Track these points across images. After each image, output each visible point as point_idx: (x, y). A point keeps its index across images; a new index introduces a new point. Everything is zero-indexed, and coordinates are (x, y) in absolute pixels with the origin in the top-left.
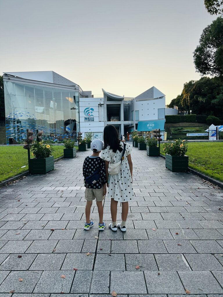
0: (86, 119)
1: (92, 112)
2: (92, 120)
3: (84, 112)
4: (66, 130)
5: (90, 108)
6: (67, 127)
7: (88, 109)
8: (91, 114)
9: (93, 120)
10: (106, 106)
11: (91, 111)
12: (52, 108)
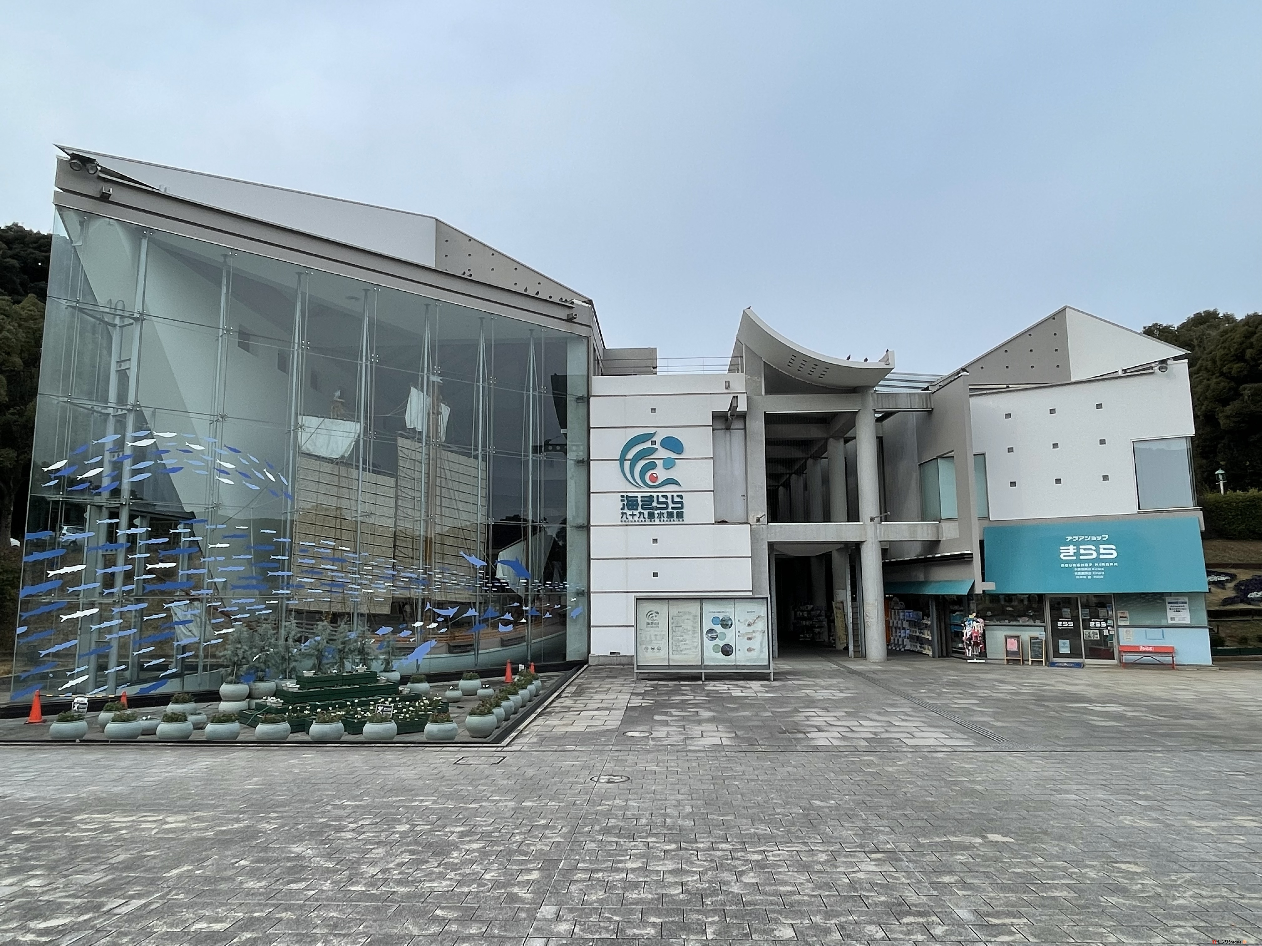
0: (630, 503)
1: (669, 464)
2: (670, 515)
3: (622, 459)
4: (499, 575)
5: (658, 439)
6: (504, 555)
7: (648, 444)
8: (662, 474)
9: (680, 515)
10: (757, 426)
11: (663, 453)
12: (413, 435)
